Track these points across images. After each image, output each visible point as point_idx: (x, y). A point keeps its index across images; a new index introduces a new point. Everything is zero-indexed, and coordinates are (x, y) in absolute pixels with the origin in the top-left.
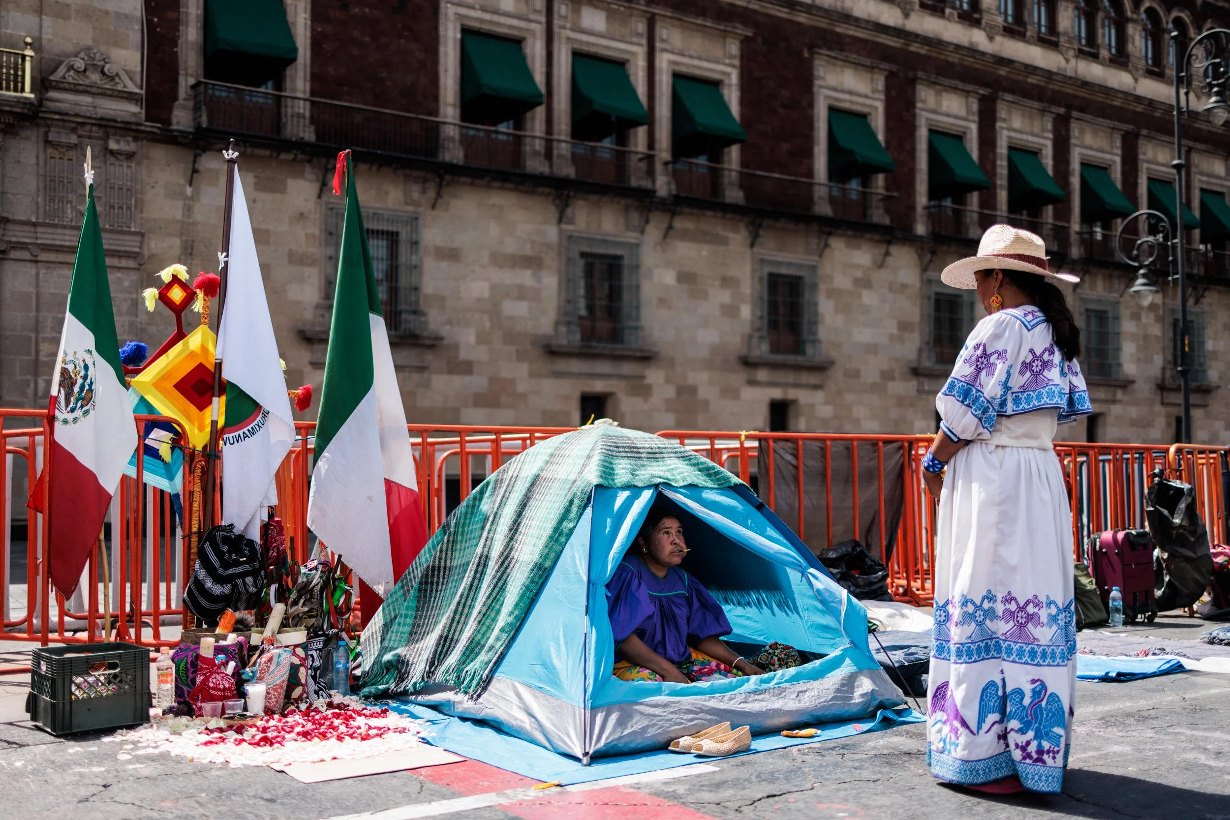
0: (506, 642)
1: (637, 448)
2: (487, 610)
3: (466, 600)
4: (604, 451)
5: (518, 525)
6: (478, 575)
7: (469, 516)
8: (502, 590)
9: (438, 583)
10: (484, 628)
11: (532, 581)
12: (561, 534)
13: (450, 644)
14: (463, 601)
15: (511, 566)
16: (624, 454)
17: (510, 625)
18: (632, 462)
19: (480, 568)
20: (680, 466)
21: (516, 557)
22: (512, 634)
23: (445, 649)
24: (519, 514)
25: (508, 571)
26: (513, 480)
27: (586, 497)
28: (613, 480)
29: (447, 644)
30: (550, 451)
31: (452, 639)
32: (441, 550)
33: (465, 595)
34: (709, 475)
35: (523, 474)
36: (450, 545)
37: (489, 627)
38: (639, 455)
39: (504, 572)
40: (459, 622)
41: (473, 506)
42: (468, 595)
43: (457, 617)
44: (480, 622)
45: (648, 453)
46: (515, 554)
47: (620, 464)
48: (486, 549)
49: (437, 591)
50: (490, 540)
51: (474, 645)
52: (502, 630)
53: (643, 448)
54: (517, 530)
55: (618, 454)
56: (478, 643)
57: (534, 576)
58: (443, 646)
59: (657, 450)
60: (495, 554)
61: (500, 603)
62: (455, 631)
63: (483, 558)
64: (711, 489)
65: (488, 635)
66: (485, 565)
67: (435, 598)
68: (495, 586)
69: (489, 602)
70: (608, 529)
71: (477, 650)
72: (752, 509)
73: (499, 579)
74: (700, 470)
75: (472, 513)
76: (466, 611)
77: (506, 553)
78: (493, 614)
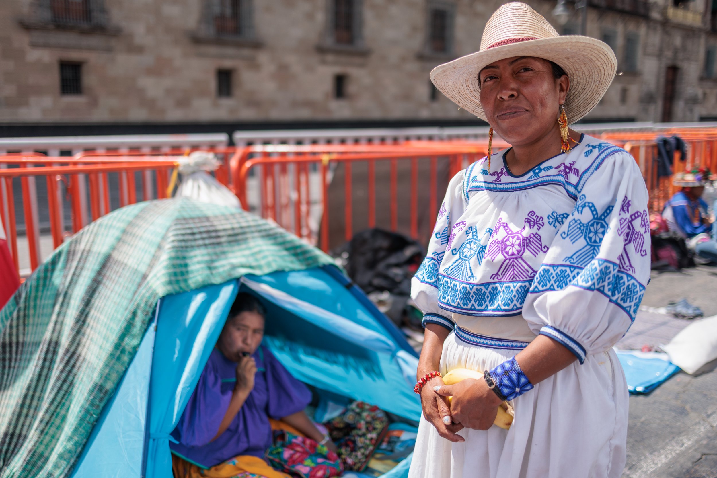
0: (66, 471)
1: (216, 231)
2: (51, 417)
3: (35, 391)
4: (176, 244)
5: (87, 316)
6: (47, 364)
7: (41, 288)
8: (68, 393)
9: (10, 360)
10: (48, 438)
11: (92, 404)
12: (123, 351)
13: (18, 440)
14: (31, 393)
15: (78, 364)
16: (201, 242)
17: (70, 452)
18: (210, 250)
19: (50, 356)
20: (265, 248)
21: (83, 354)
22: (72, 461)
23: (12, 446)
24: (87, 303)
25: (75, 370)
26: (85, 254)
27: (151, 311)
28: (186, 281)
29: (15, 440)
30: (122, 225)
31: (20, 435)
32: (11, 327)
33: (33, 386)
34: (296, 255)
35: (96, 249)
36: (21, 321)
37: (53, 437)
38: (218, 240)
39: (70, 372)
40: (27, 416)
41: (45, 278)
42: (36, 386)
43: (25, 411)
44: (42, 432)
45: (230, 236)
46: (83, 351)
47: (195, 256)
48: (56, 335)
49: (10, 367)
50: (59, 324)
51: (36, 457)
52: (61, 456)
53: (225, 230)
54: (84, 322)
55: (193, 243)
56: (41, 455)
57: (95, 398)
58: (10, 444)
59: (240, 231)
60: (65, 341)
61: (65, 408)
62: (23, 426)
63: (53, 344)
64: (299, 271)
65: (52, 446)
66: (55, 352)
67: (8, 375)
68: (60, 389)
69: (53, 408)
70: (176, 356)
71: (40, 463)
72: (341, 289)
73: (65, 381)
74: (287, 249)
75: (44, 285)
76: (35, 403)
77: (72, 350)
78: (58, 421)
